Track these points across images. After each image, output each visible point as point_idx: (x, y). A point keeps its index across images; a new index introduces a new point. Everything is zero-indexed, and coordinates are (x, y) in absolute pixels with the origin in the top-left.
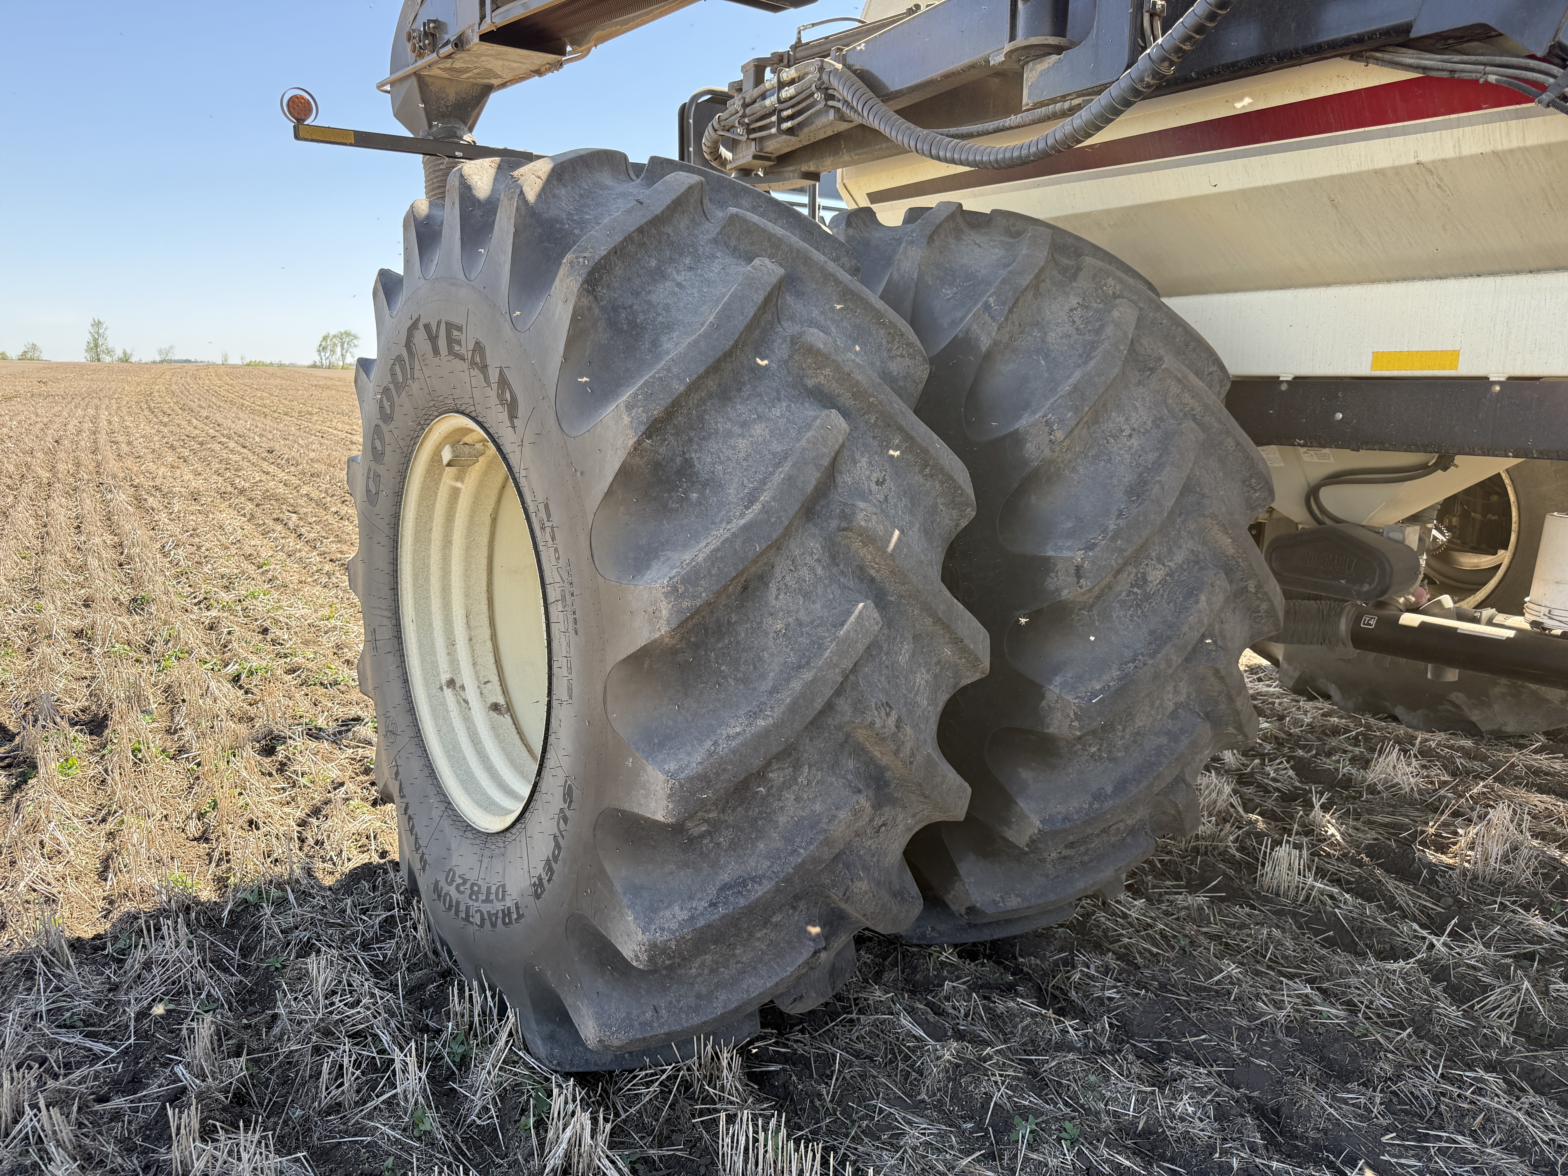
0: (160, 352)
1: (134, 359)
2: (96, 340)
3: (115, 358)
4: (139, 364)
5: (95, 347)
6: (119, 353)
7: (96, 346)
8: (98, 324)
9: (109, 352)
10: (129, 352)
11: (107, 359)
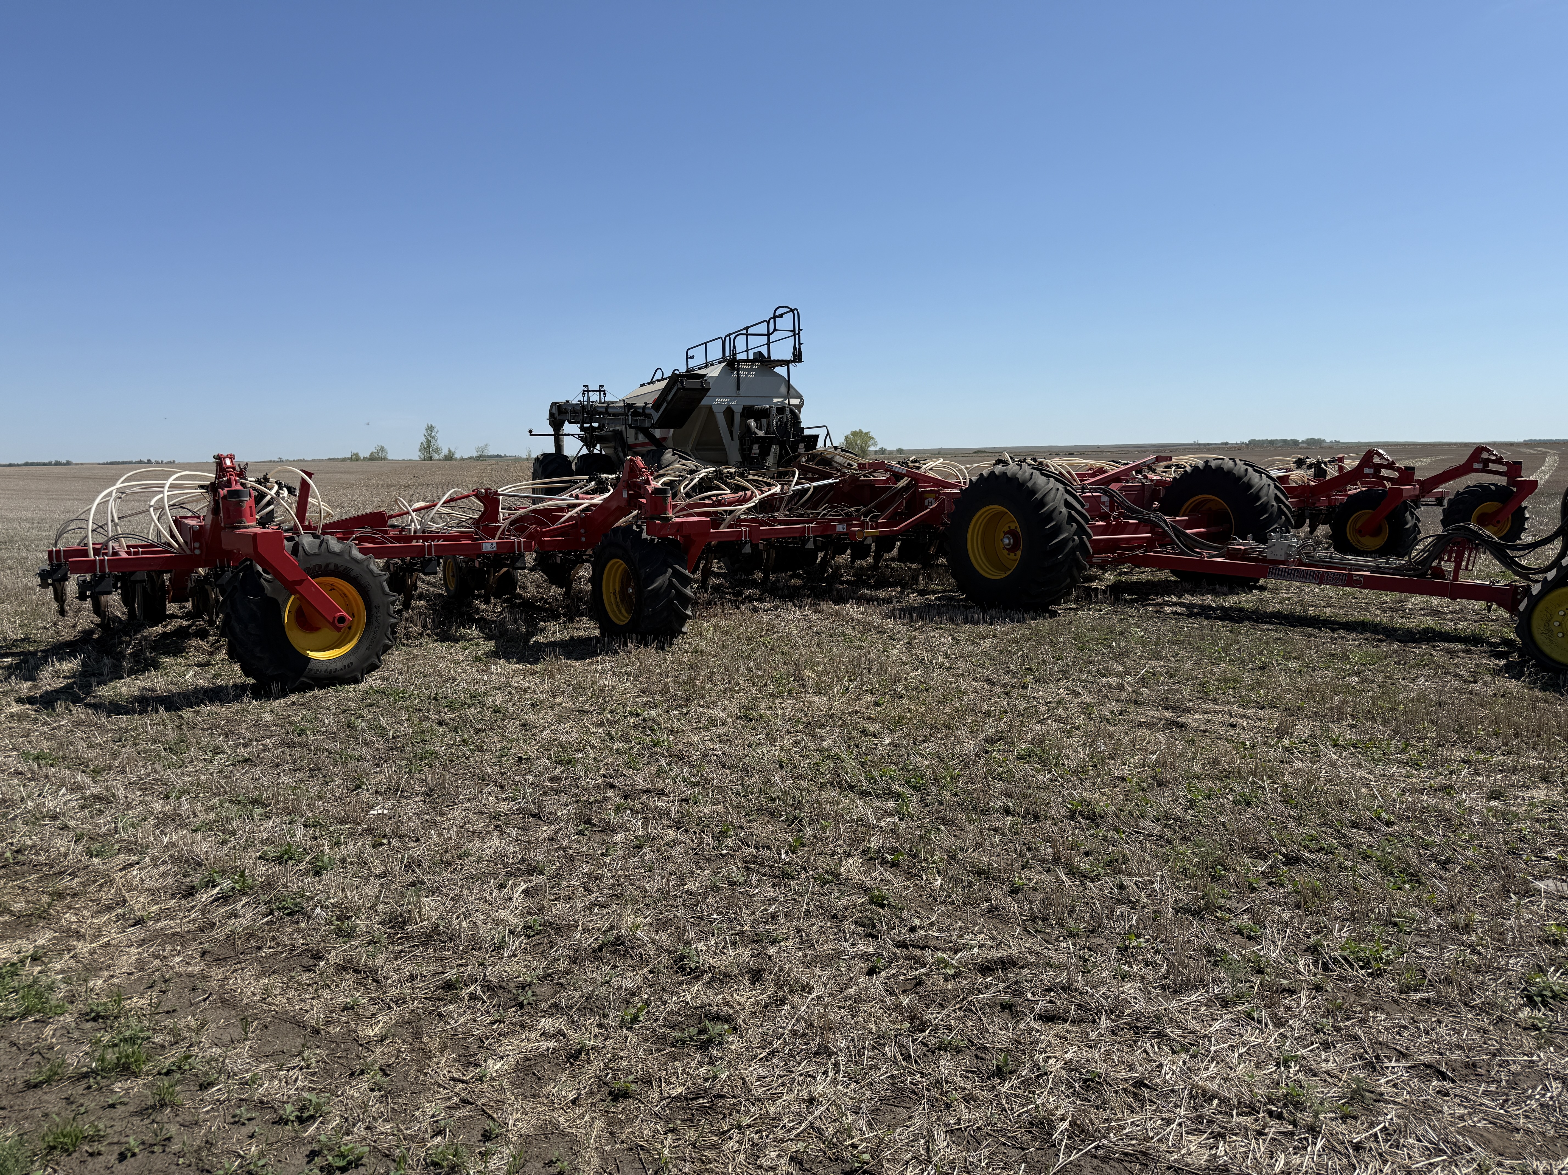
0: (478, 450)
1: (458, 456)
2: (428, 442)
3: (442, 455)
4: (462, 460)
5: (428, 448)
6: (445, 451)
7: (429, 446)
8: (430, 428)
9: (437, 450)
10: (453, 450)
11: (436, 456)
